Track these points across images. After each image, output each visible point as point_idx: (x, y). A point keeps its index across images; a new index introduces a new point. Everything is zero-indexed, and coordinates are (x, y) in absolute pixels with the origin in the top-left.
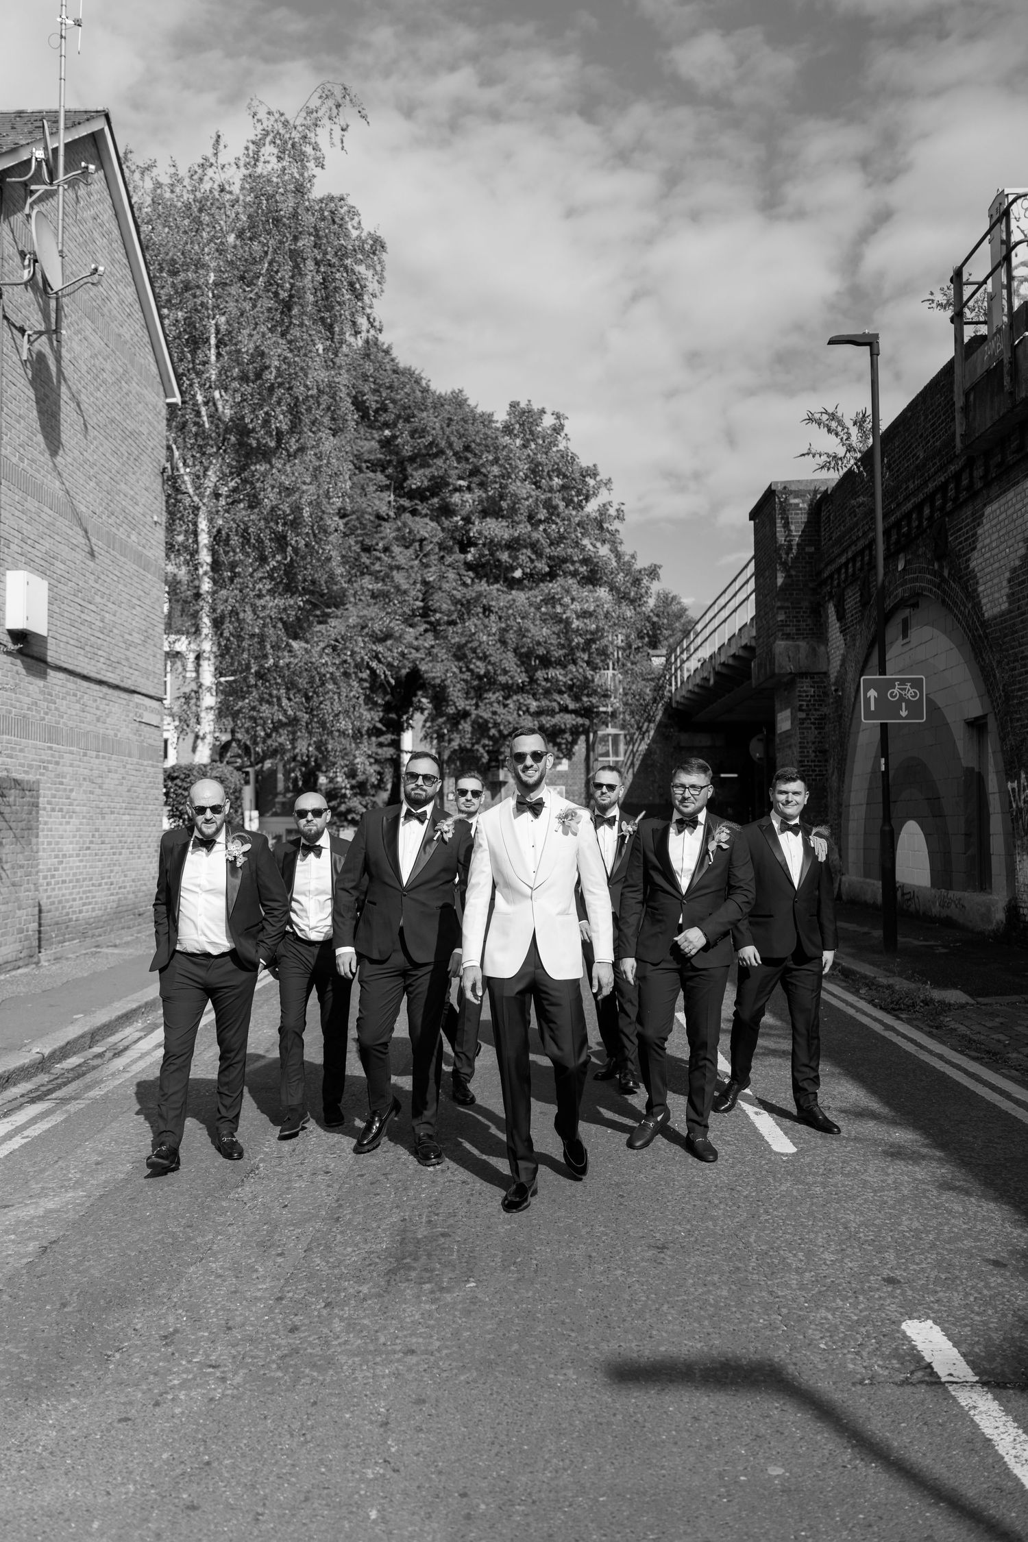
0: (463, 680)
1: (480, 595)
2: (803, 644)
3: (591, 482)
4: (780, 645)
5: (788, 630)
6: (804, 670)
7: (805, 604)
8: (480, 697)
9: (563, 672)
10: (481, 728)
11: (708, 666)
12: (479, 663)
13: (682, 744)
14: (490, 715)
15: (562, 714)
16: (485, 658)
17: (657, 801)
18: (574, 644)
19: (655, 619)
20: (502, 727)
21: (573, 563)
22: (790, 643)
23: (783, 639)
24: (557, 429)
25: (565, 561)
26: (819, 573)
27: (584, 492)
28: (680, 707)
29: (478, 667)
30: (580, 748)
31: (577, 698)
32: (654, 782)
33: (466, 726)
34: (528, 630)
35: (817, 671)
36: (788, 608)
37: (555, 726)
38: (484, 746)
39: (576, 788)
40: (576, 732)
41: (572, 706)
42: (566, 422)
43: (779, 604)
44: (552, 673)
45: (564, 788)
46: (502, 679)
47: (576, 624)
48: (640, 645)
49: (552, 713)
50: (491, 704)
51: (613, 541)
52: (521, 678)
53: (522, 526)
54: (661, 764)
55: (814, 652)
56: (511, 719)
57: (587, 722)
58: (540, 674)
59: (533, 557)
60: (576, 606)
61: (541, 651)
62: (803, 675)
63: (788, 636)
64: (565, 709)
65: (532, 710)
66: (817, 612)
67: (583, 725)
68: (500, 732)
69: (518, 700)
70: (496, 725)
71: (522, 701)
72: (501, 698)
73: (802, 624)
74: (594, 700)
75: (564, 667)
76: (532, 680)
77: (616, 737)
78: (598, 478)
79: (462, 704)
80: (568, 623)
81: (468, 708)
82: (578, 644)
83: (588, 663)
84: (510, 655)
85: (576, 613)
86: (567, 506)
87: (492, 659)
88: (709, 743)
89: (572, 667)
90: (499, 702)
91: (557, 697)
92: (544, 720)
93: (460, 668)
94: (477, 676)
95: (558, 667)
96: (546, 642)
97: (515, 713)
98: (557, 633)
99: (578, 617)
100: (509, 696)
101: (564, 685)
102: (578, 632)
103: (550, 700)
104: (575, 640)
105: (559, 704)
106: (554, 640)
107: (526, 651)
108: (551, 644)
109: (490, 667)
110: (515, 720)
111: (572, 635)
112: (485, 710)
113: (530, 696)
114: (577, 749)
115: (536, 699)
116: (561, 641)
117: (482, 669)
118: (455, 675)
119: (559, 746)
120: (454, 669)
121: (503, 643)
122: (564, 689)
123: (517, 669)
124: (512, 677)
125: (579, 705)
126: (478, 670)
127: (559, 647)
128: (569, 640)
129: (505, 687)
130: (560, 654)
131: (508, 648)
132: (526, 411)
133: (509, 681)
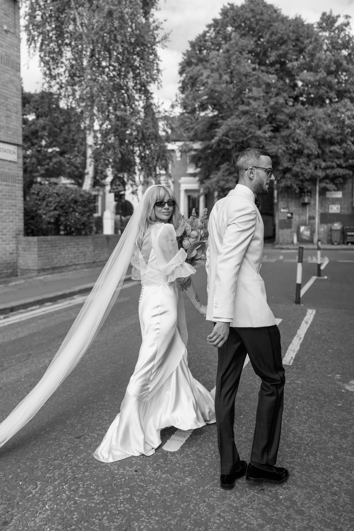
1: (298, 110)
8: (295, 161)
9: (339, 147)
10: (296, 176)
12: (294, 144)
14: (300, 170)
15: (338, 169)
16: (297, 142)
18: (346, 132)
20: (305, 175)
21: (349, 92)
24: (347, 24)
25: (345, 92)
29: (294, 146)
31: (346, 161)
33: (288, 175)
34: (321, 126)
37: (334, 174)
38: (297, 185)
39: (345, 206)
40: (344, 177)
42: (350, 20)
44: (332, 148)
46: (306, 151)
47: (347, 122)
49: (332, 168)
50: (300, 164)
52: (316, 151)
53: (321, 74)
56: (310, 171)
57: (351, 173)
58: (327, 150)
59: (329, 90)
60: (349, 113)
61: (327, 137)
64: (340, 166)
65: (322, 167)
67: (349, 174)
68: (305, 178)
69: (315, 163)
70: (303, 174)
71: (317, 162)
72: (306, 161)
75: (340, 145)
76: (323, 152)
79: (286, 164)
80: (343, 122)
81: (289, 167)
84: (310, 139)
85: (348, 116)
86: (348, 63)
87: (301, 142)
89: (344, 145)
91: (336, 160)
92: (328, 172)
93: (287, 148)
94: (294, 151)
95: (337, 145)
96: (331, 132)
97: (313, 169)
98: (337, 127)
99: (349, 119)
100: (310, 160)
101: (340, 154)
102: (349, 127)
103: (332, 162)
104: (347, 131)
105: (337, 164)
106: (335, 131)
107: (320, 137)
108: (333, 133)
109: (300, 146)
110: (312, 172)
111: (345, 128)
112: (297, 167)
113: (322, 160)
114: (347, 186)
115: (324, 161)
116: (339, 131)
117: (296, 147)
118: (284, 151)
119: (336, 185)
120: (284, 148)
121: (308, 134)
122: (340, 156)
123: (315, 147)
124: (311, 151)
125: (347, 164)
126: (293, 148)
127: (338, 134)
128: (343, 130)
129: (309, 156)
130: (338, 138)
131: (311, 136)
132: (329, 17)
133: (310, 153)
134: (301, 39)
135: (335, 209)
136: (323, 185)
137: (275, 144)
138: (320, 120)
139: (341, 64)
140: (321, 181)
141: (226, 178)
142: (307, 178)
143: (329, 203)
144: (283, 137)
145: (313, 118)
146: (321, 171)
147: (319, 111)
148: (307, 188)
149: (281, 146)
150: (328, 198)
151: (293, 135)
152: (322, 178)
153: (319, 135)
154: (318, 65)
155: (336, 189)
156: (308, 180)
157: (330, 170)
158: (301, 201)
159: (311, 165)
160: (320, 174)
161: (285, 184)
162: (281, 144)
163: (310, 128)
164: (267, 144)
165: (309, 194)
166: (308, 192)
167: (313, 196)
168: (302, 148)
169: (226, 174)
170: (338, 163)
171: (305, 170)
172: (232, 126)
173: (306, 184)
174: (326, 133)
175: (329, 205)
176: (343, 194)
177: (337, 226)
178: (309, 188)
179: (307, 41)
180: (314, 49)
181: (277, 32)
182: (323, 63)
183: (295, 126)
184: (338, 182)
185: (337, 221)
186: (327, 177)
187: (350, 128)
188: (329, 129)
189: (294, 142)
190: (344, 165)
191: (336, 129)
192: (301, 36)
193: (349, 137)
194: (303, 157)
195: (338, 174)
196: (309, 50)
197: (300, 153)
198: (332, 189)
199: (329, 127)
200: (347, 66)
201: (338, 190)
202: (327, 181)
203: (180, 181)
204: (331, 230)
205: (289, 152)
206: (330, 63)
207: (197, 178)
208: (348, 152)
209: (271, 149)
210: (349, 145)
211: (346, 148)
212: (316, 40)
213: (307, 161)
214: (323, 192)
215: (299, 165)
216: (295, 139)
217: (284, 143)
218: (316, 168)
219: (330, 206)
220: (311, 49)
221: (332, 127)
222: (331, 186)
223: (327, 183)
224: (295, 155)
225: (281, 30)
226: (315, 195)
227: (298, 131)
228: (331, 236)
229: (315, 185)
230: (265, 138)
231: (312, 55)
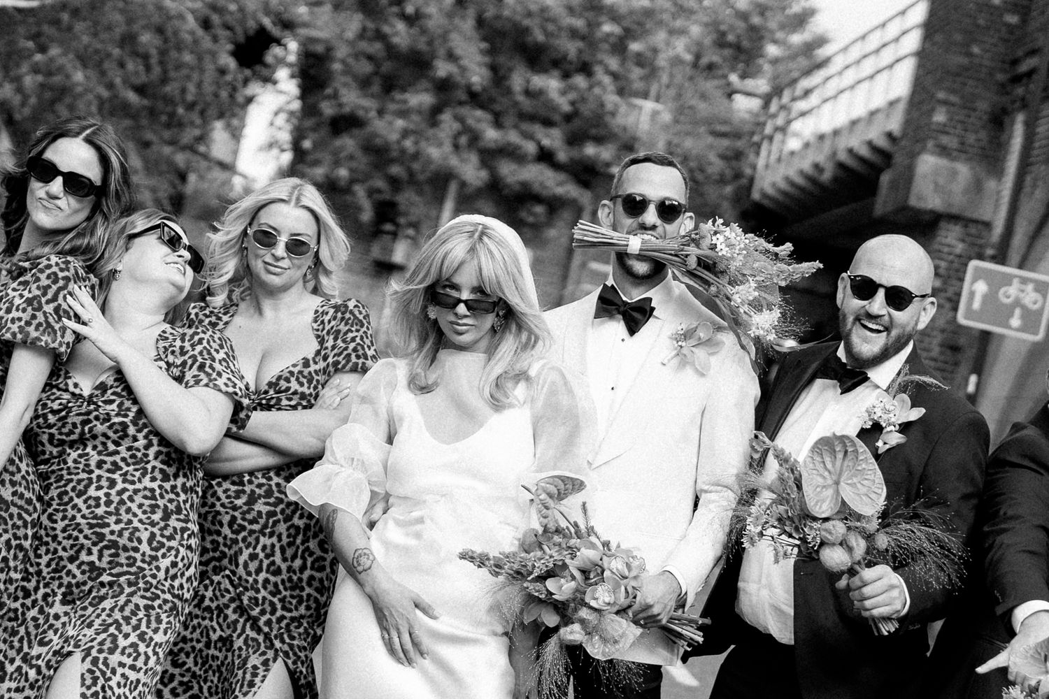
0: (365, 54)
2: (964, 170)
4: (928, 163)
5: (945, 140)
6: (954, 211)
7: (983, 106)
8: (388, 96)
10: (379, 154)
11: (827, 147)
15: (539, 166)
22: (943, 162)
23: (933, 153)
26: (1015, 62)
28: (765, 203)
30: (558, 236)
31: (574, 140)
33: (348, 143)
35: (975, 216)
36: (953, 105)
37: (522, 184)
40: (554, 205)
41: (562, 156)
43: (941, 95)
44: (538, 81)
46: (443, 69)
48: (718, 62)
50: (406, 114)
52: (478, 77)
55: (977, 187)
56: (435, 152)
58: (516, 83)
62: (954, 218)
63: (943, 151)
64: (545, 156)
65: (483, 144)
66: (998, 122)
68: (411, 172)
69: (461, 118)
70: (406, 157)
71: (467, 119)
73: (971, 138)
74: (605, 152)
75: (566, 76)
76: (500, 87)
79: (351, 98)
82: (606, 35)
89: (580, 81)
90: (422, 114)
91: (538, 131)
92: (502, 168)
94: (392, 51)
95: (556, 73)
97: (449, 143)
100: (446, 106)
101: (556, 110)
103: (525, 134)
105: (538, 146)
109: (422, 39)
113: (487, 116)
115: (498, 124)
122: (554, 117)
125: (575, 153)
126: (393, 39)
129: (444, 87)
133: (455, 76)
142: (420, 176)
146: (473, 158)
157: (510, 165)
158: (376, 252)
159: (445, 124)
161: (327, 177)
168: (427, 51)
170: (544, 143)
184: (529, 219)
186: (491, 189)
195: (536, 188)
208: (586, 111)
210: (596, 83)
211: (582, 93)
213: (435, 107)
215: (399, 117)
216: (409, 9)
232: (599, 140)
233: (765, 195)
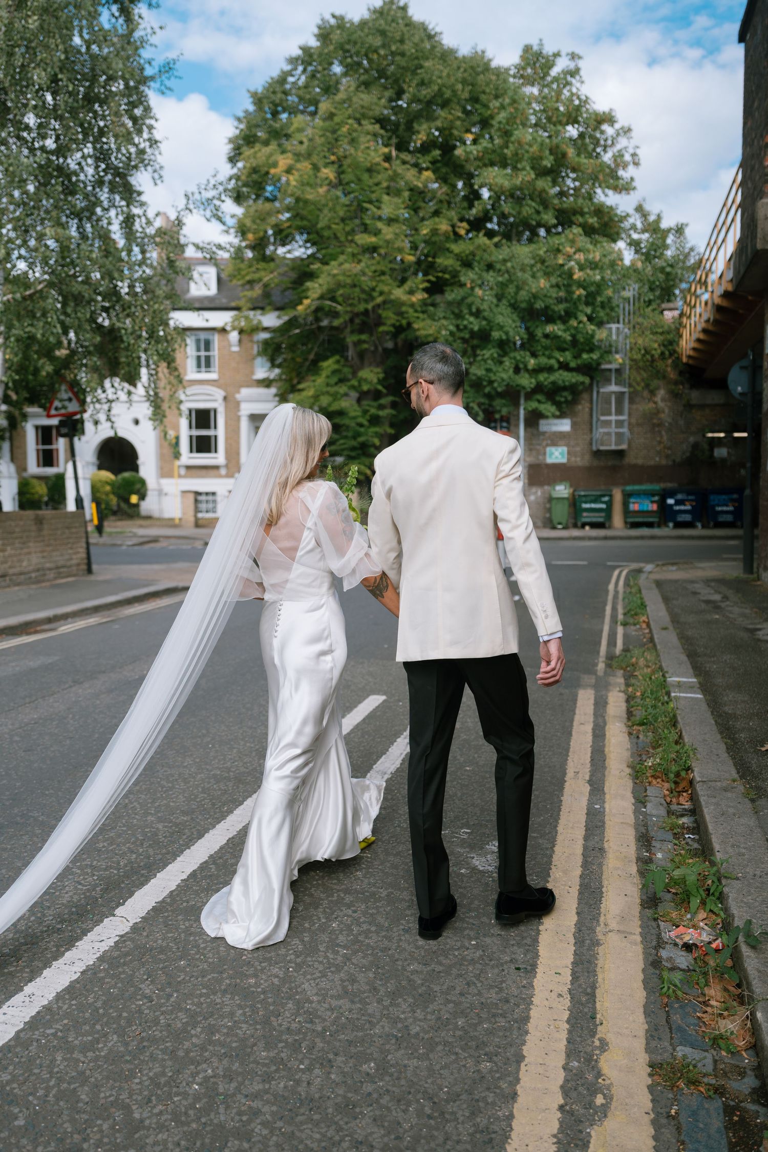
0: (463, 339)
1: (479, 247)
3: (609, 130)
8: (475, 356)
9: (562, 327)
10: (477, 385)
12: (472, 319)
13: (694, 402)
14: (484, 372)
15: (561, 372)
16: (478, 314)
17: (664, 462)
18: (575, 296)
19: (668, 269)
20: (496, 385)
21: (582, 214)
24: (575, 72)
25: (575, 212)
27: (602, 142)
28: (691, 362)
29: (471, 323)
30: (582, 408)
31: (577, 356)
32: (660, 442)
34: (525, 283)
37: (553, 383)
38: (480, 405)
39: (578, 449)
40: (574, 390)
42: (581, 64)
44: (549, 328)
45: (565, 449)
46: (496, 335)
47: (577, 275)
48: (652, 297)
49: (550, 369)
50: (485, 361)
51: (626, 188)
53: (524, 173)
54: (670, 424)
56: (504, 376)
57: (587, 380)
58: (539, 333)
59: (541, 208)
60: (580, 257)
61: (539, 305)
64: (564, 366)
65: (530, 367)
67: (583, 383)
68: (495, 389)
69: (515, 358)
70: (491, 382)
71: (518, 358)
72: (496, 355)
74: (595, 356)
75: (564, 322)
76: (531, 336)
77: (620, 396)
78: (617, 126)
80: (570, 274)
82: (579, 296)
83: (590, 319)
84: (504, 308)
85: (578, 263)
86: (578, 155)
87: (486, 314)
88: (722, 401)
89: (572, 322)
90: (493, 359)
91: (557, 354)
92: (542, 377)
93: (457, 326)
94: (472, 332)
95: (558, 322)
96: (545, 296)
97: (511, 371)
98: (557, 286)
99: (581, 268)
100: (505, 354)
101: (565, 341)
102: (581, 284)
103: (549, 357)
104: (577, 293)
105: (559, 362)
106: (554, 293)
107: (523, 305)
108: (550, 297)
109: (484, 323)
110: (510, 378)
111: (574, 288)
112: (479, 368)
113: (528, 353)
114: (580, 407)
115: (534, 355)
116: (562, 294)
117: (475, 324)
118: (452, 334)
119: (558, 405)
120: (452, 328)
121: (499, 298)
122: (565, 346)
123: (514, 325)
124: (507, 333)
125: (579, 362)
126: (471, 326)
127: (560, 300)
128: (570, 293)
129: (501, 344)
130: (561, 308)
131: (504, 302)
132: (539, 54)
133: (504, 337)
134: (483, 97)
135: (557, 455)
136: (533, 405)
137: (432, 318)
138: (523, 270)
139: (564, 155)
140: (529, 396)
141: (332, 390)
142: (499, 390)
143: (544, 443)
144: (450, 304)
145: (509, 265)
146: (527, 375)
147: (523, 251)
148: (500, 411)
149: (445, 322)
150: (544, 433)
151: (469, 300)
152: (529, 390)
153: (522, 302)
154: (517, 154)
155: (558, 413)
156: (501, 395)
157: (546, 375)
159: (507, 362)
160: (526, 381)
162: (444, 318)
163: (503, 285)
164: (418, 318)
165: (505, 424)
166: (502, 419)
167: (512, 428)
168: (488, 328)
169: (334, 380)
170: (561, 359)
171: (495, 374)
172: (341, 278)
173: (498, 403)
174: (535, 296)
175: (545, 448)
176: (574, 425)
177: (562, 490)
178: (504, 411)
179: (495, 104)
180: (511, 120)
181: (431, 81)
182: (527, 152)
183: (473, 281)
184: (563, 399)
185: (561, 480)
186: (538, 388)
187: (584, 289)
188: (542, 289)
189: (471, 314)
190: (573, 364)
191: (555, 290)
192: (484, 92)
193: (582, 307)
194: (490, 346)
195: (561, 383)
196: (500, 123)
197: (483, 337)
198: (549, 414)
199: (542, 286)
200: (577, 159)
201: (562, 416)
202: (540, 397)
203: (238, 396)
204: (550, 499)
205: (462, 335)
206: (541, 150)
207: (273, 390)
208: (580, 338)
209: (424, 329)
210: (580, 322)
211: (576, 328)
212: (514, 101)
213: (499, 355)
214: (534, 419)
215: (482, 363)
216: (474, 310)
217: (452, 316)
218: (517, 370)
219: (548, 449)
220: (504, 121)
221: (548, 285)
222: (548, 408)
223: (539, 402)
224: (475, 342)
225: (440, 77)
226: (517, 426)
227: (479, 292)
228: (549, 510)
229: (517, 405)
230: (412, 305)
231: (507, 134)
232: (591, 350)
233: (689, 357)
